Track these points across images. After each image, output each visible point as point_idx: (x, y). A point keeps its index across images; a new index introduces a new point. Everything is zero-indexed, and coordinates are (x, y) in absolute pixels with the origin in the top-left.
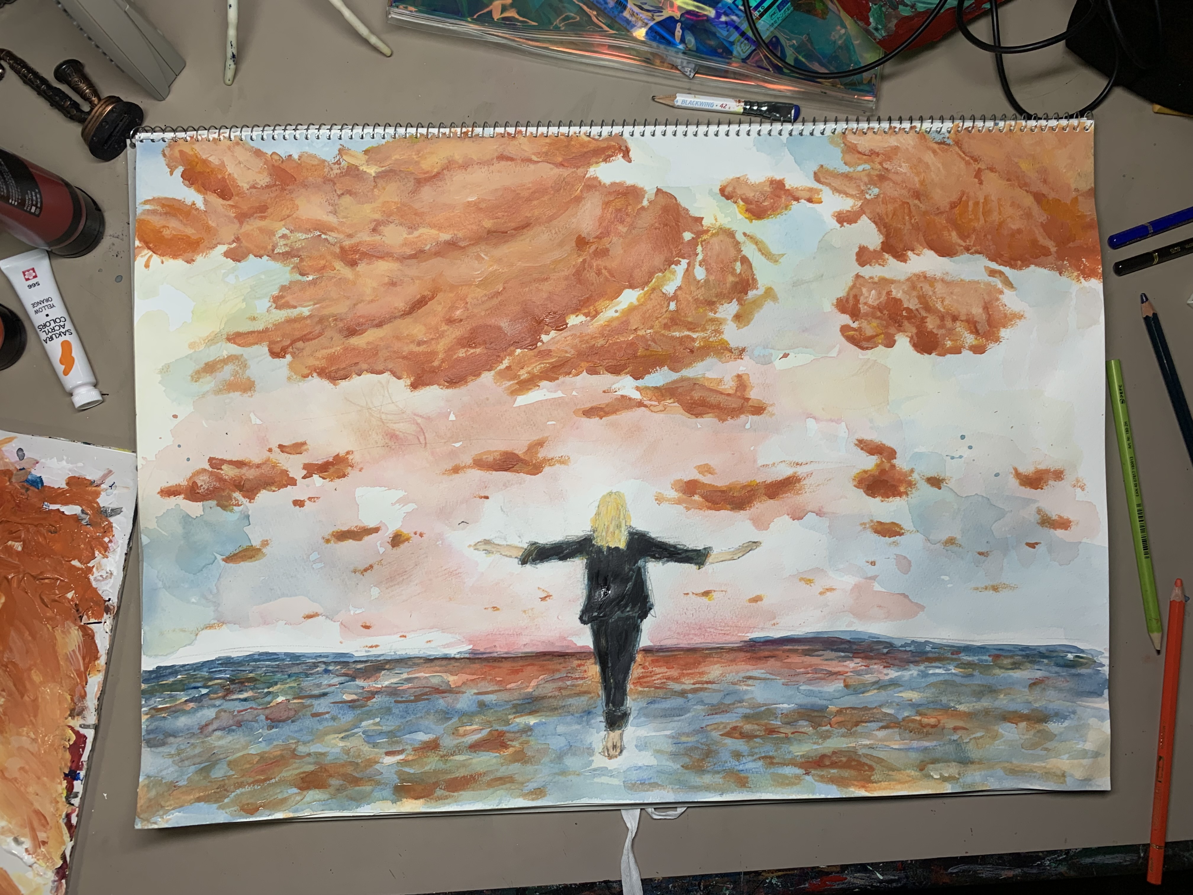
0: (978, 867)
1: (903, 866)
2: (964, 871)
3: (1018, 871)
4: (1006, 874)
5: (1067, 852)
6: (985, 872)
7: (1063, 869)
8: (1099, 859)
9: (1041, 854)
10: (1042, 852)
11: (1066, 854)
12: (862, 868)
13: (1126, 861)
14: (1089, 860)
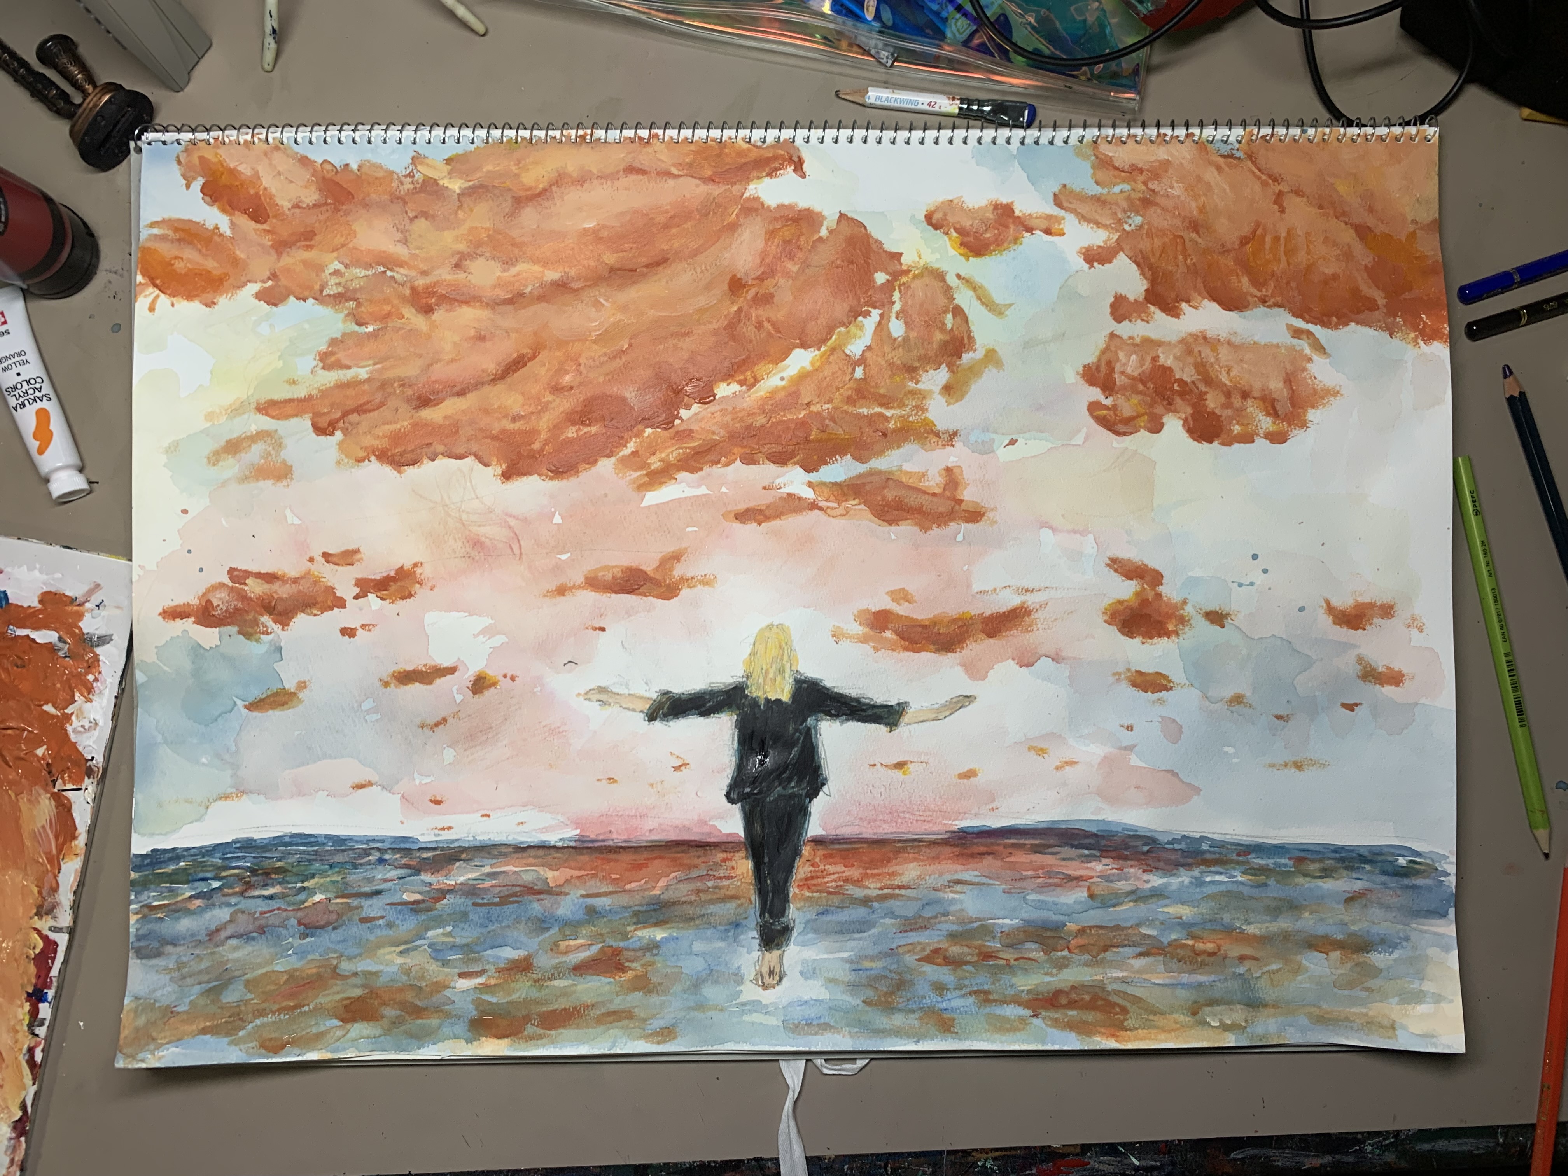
0: (1271, 1152)
1: (1168, 1147)
2: (1252, 1157)
3: (1328, 1159)
4: (1312, 1162)
5: (1397, 1134)
6: (1282, 1159)
7: (1390, 1157)
8: (1441, 1145)
9: (1359, 1136)
10: (1362, 1133)
11: (1394, 1137)
12: (1111, 1149)
13: (1478, 1148)
14: (1427, 1146)
